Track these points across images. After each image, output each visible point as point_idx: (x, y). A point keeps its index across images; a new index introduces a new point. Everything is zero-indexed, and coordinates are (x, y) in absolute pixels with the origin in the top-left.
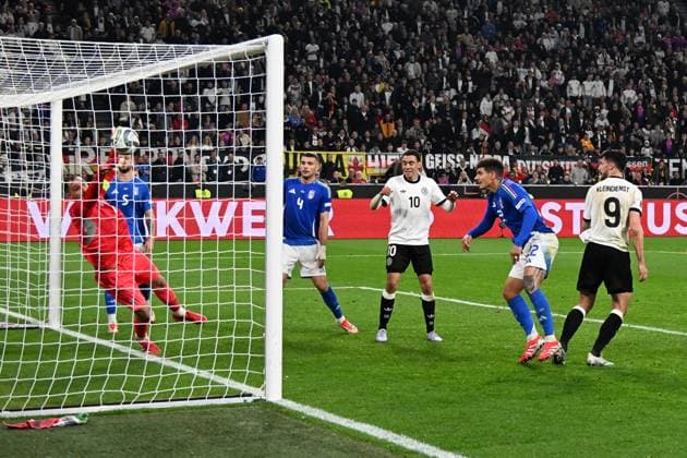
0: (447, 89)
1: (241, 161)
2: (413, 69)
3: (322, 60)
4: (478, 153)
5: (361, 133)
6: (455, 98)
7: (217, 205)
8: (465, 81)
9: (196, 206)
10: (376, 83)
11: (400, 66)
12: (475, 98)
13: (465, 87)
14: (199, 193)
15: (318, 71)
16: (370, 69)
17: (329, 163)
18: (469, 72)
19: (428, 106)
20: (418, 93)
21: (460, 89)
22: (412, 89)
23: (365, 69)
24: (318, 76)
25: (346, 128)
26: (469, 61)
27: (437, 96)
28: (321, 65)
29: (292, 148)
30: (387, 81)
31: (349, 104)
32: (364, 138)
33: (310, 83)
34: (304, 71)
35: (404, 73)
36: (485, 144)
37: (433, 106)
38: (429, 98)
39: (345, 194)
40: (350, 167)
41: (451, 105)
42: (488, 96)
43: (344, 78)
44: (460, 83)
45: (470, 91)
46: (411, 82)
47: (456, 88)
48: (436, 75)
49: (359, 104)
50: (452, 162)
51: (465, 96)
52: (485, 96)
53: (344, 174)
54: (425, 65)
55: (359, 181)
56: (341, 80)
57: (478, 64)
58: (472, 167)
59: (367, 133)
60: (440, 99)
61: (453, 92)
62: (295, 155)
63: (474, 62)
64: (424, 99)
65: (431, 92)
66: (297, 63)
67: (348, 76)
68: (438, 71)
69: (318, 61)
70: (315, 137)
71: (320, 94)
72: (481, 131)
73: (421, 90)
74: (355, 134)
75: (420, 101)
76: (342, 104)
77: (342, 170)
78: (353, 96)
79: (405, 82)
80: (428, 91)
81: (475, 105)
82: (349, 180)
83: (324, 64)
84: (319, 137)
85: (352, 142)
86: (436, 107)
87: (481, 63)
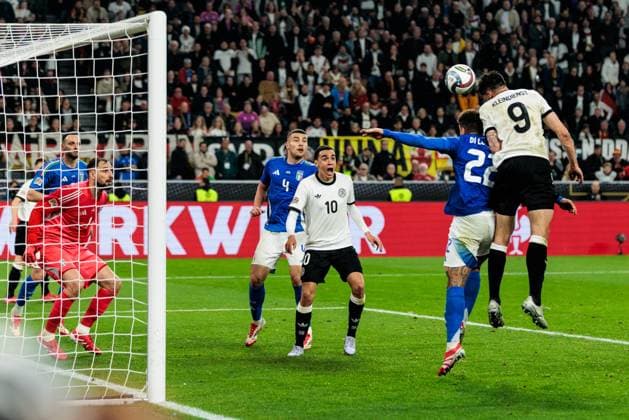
0: (555, 44)
1: (263, 152)
2: (508, 20)
3: (381, 9)
4: (596, 137)
5: (432, 111)
6: (566, 57)
7: (225, 212)
8: (583, 36)
9: (197, 214)
10: (454, 40)
11: (490, 16)
12: (595, 59)
13: (582, 44)
14: (201, 195)
15: (374, 25)
16: (446, 20)
17: (384, 152)
18: (586, 22)
19: (526, 71)
20: (514, 52)
21: (575, 47)
22: (504, 48)
23: (439, 21)
24: (373, 31)
25: (411, 103)
26: (589, 7)
27: (540, 56)
28: (380, 16)
29: (335, 133)
30: (470, 37)
31: (415, 69)
32: (436, 117)
33: (362, 42)
34: (356, 24)
35: (495, 25)
36: (605, 125)
37: (533, 72)
38: (527, 60)
39: (401, 196)
40: (413, 158)
41: (559, 70)
42: (613, 55)
43: (411, 33)
44: (576, 39)
45: (588, 49)
46: (504, 38)
47: (569, 44)
48: (539, 28)
49: (429, 72)
50: (558, 151)
51: (581, 56)
52: (608, 55)
53: (405, 168)
54: (525, 13)
55: (423, 178)
56: (405, 36)
57: (600, 11)
58: (585, 157)
59: (441, 111)
60: (543, 61)
61: (563, 49)
62: (337, 142)
63: (595, 9)
64: (521, 62)
65: (533, 51)
66: (346, 14)
67: (417, 31)
68: (543, 23)
69: (376, 10)
70: (366, 117)
71: (375, 56)
72: (602, 105)
73: (517, 49)
74: (423, 112)
75: (516, 65)
76: (406, 70)
77: (402, 162)
78: (421, 59)
79: (495, 37)
80: (527, 50)
81: (594, 68)
82: (410, 177)
83: (384, 13)
84: (372, 117)
85: (417, 122)
86: (538, 73)
87: (605, 9)
